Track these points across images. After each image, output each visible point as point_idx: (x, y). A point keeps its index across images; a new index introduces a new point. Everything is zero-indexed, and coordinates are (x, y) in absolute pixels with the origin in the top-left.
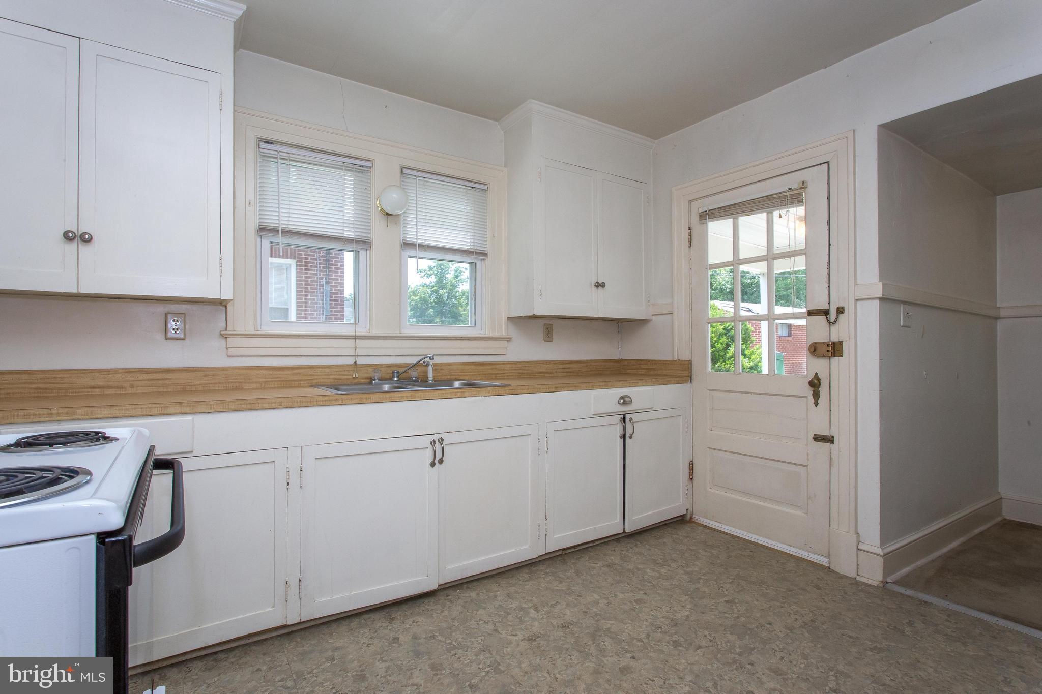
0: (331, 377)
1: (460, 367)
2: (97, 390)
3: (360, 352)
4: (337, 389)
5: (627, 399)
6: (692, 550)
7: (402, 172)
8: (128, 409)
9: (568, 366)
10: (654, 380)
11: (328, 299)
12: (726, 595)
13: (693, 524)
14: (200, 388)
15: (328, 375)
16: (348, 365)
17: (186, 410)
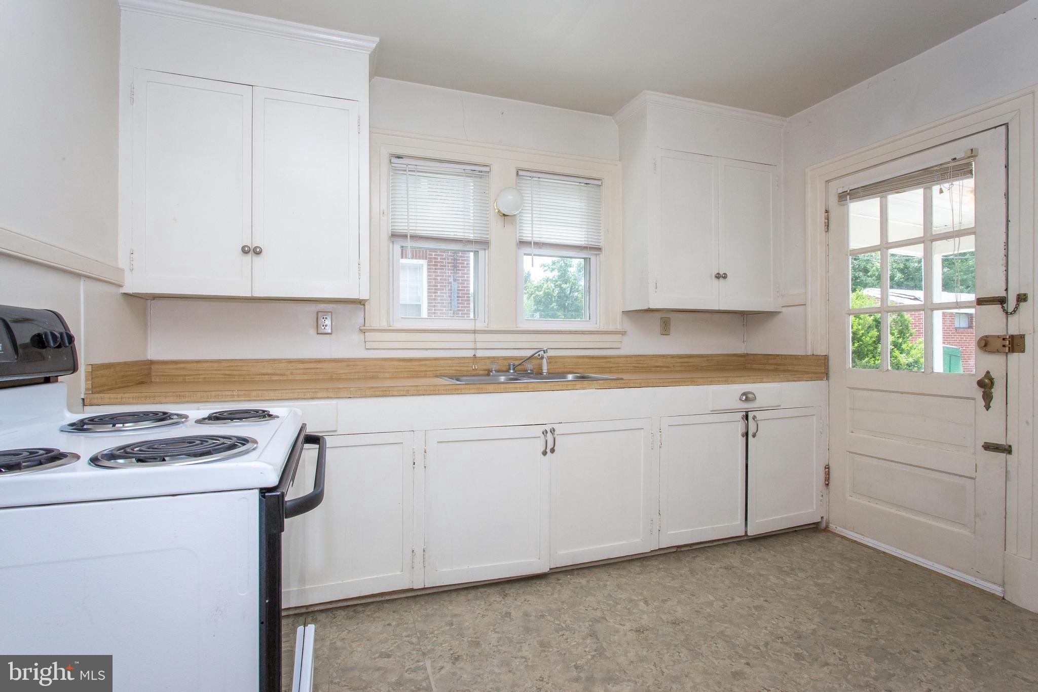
0: (453, 368)
1: (575, 360)
2: (266, 376)
3: (479, 345)
4: (458, 380)
5: (750, 396)
6: (825, 561)
7: (517, 174)
8: (287, 393)
9: (686, 360)
10: (782, 376)
11: (456, 296)
12: (863, 614)
13: (830, 534)
14: (344, 376)
15: (450, 366)
16: (468, 357)
17: (331, 395)
